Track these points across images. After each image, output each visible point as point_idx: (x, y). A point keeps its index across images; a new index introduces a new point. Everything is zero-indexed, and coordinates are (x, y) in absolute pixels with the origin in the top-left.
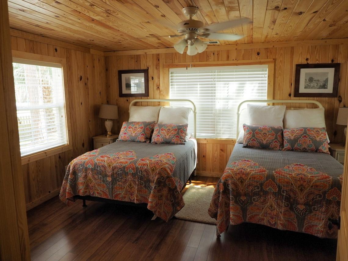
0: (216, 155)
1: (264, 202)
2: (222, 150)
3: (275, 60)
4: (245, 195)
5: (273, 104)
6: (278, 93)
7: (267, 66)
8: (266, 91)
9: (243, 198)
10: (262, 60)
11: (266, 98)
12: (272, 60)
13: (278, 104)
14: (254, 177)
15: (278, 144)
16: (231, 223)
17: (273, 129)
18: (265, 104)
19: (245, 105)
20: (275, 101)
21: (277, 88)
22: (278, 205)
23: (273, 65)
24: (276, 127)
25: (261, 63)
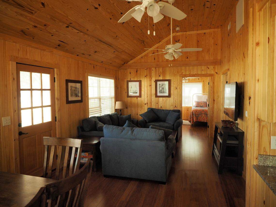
0: (185, 112)
1: (202, 116)
2: (187, 110)
3: (204, 81)
4: (197, 115)
5: (204, 95)
6: (205, 91)
7: (201, 83)
8: (201, 91)
9: (197, 116)
10: (200, 81)
11: (201, 93)
12: (203, 81)
13: (205, 95)
14: (199, 110)
15: (205, 106)
16: (194, 121)
17: (204, 102)
18: (201, 95)
19: (195, 95)
20: (204, 94)
21: (204, 90)
22: (205, 116)
23: (203, 83)
24: (205, 101)
25: (199, 82)
